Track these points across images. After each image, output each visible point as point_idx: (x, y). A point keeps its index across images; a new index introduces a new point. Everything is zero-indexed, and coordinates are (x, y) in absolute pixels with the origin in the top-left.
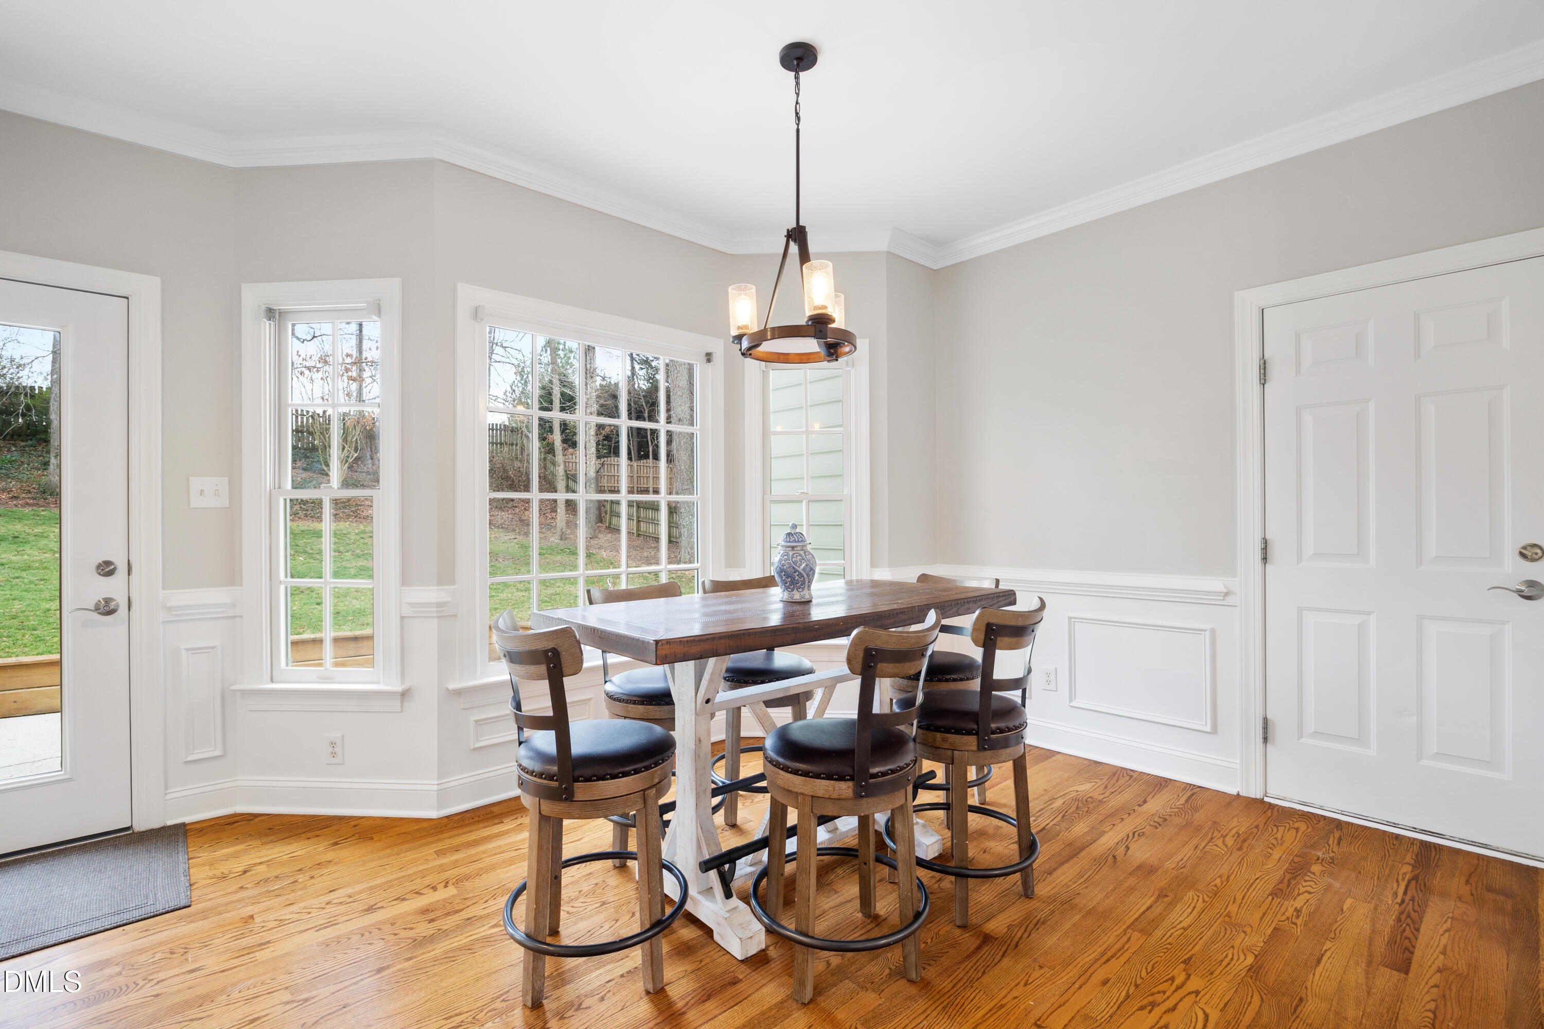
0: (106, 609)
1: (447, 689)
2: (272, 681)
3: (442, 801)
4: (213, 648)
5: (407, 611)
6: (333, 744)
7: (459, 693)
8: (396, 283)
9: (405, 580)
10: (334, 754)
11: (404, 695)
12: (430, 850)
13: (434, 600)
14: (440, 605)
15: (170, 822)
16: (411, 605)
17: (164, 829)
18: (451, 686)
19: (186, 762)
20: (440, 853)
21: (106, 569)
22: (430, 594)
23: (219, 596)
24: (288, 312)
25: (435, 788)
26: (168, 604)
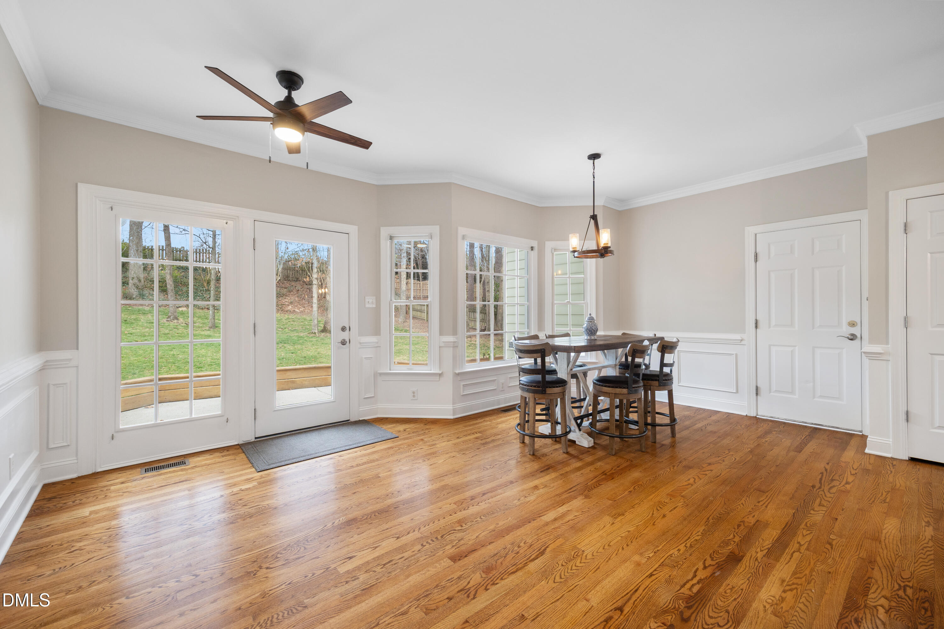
0: (343, 343)
1: (455, 373)
2: (390, 370)
3: (454, 413)
4: (371, 358)
5: (442, 345)
6: (414, 393)
7: (458, 374)
8: (437, 227)
9: (441, 333)
10: (414, 396)
11: (440, 375)
12: (461, 426)
13: (453, 341)
14: (454, 342)
15: (361, 419)
16: (443, 342)
17: (360, 421)
18: (457, 372)
19: (365, 398)
20: (465, 426)
21: (343, 329)
22: (451, 339)
23: (373, 339)
24: (394, 237)
25: (452, 408)
26: (361, 342)
